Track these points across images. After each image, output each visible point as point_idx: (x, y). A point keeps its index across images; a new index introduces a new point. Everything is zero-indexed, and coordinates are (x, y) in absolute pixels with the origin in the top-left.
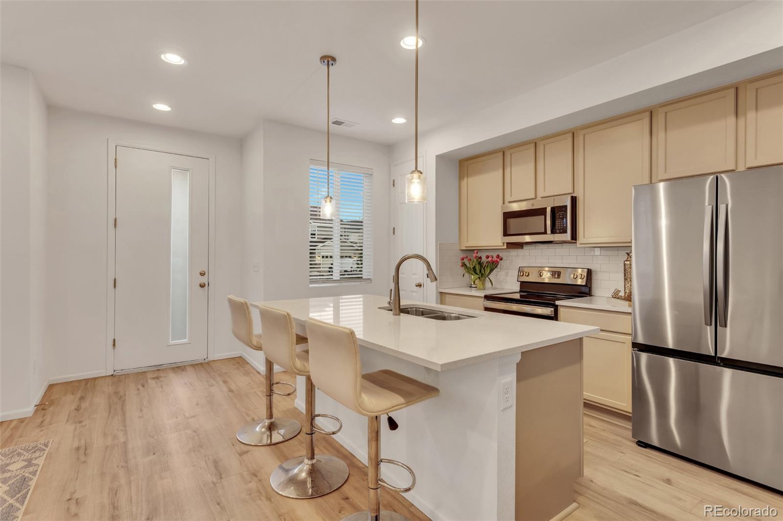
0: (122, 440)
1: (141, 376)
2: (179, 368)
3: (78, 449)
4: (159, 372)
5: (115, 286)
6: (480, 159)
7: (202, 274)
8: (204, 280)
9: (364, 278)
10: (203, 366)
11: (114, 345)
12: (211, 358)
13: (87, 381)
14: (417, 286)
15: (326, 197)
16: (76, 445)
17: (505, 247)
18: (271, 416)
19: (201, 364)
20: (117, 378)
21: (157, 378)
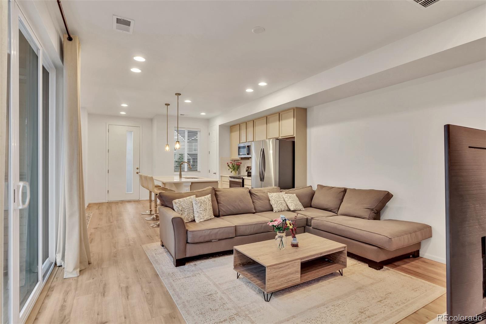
0: (111, 212)
1: (117, 203)
2: (129, 201)
3: (100, 213)
4: (122, 202)
5: (108, 172)
6: (235, 126)
7: (137, 169)
8: (138, 171)
9: (198, 170)
10: (138, 201)
11: (108, 192)
12: (140, 199)
13: (100, 203)
14: (214, 174)
15: (167, 145)
16: (99, 213)
17: (240, 159)
18: (151, 208)
19: (137, 201)
20: (110, 203)
21: (122, 203)
